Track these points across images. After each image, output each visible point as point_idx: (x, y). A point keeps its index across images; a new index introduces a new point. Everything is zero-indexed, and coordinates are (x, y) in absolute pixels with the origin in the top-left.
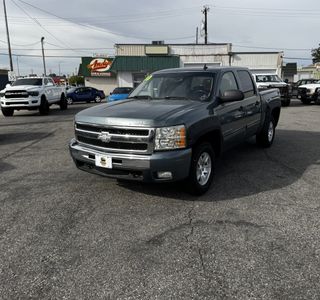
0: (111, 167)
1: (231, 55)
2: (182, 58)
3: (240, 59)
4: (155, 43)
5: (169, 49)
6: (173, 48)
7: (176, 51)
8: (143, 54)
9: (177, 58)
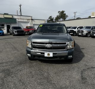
0: (52, 56)
1: (32, 20)
2: (17, 20)
3: (34, 21)
4: (5, 14)
5: (12, 16)
6: (14, 16)
7: (15, 17)
8: (3, 17)
9: (15, 19)
